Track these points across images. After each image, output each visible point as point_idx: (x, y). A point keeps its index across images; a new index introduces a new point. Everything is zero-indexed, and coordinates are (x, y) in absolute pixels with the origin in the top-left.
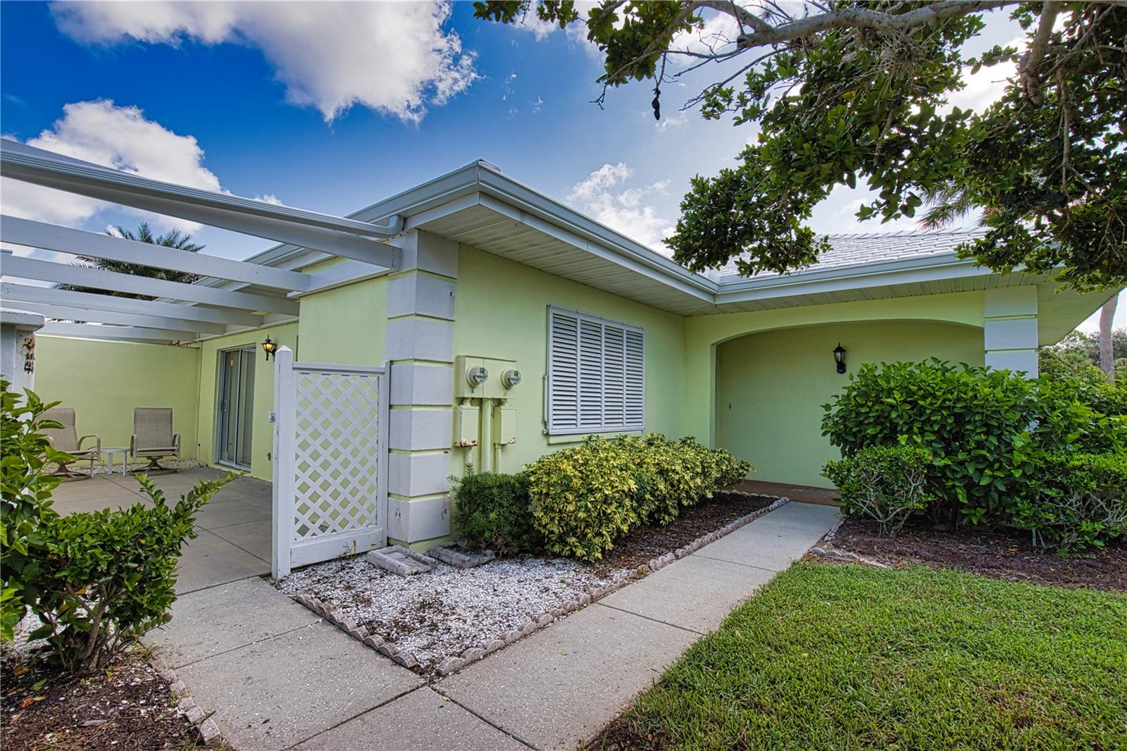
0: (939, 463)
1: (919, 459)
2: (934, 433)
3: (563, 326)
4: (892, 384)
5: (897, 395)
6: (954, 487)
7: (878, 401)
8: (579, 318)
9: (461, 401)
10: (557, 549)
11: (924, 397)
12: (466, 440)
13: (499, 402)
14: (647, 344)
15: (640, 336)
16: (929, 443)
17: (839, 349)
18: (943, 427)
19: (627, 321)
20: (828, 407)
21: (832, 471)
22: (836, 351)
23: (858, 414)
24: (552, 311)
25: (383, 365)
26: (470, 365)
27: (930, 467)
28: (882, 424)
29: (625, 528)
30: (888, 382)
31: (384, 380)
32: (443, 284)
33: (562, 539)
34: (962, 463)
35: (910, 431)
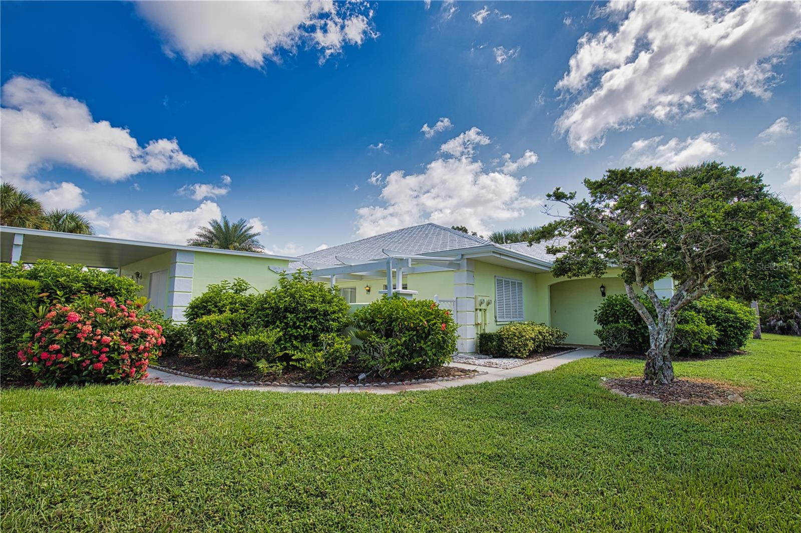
0: (633, 328)
1: (625, 327)
2: (631, 319)
3: (499, 282)
4: (618, 302)
5: (619, 306)
6: (638, 337)
7: (613, 308)
8: (503, 279)
9: (476, 310)
10: (511, 354)
11: (627, 307)
12: (479, 322)
13: (485, 310)
14: (523, 285)
15: (521, 283)
16: (629, 322)
17: (602, 287)
18: (634, 317)
19: (517, 278)
20: (596, 311)
21: (597, 332)
22: (601, 287)
23: (607, 313)
24: (496, 278)
25: (455, 299)
26: (480, 298)
27: (630, 330)
28: (615, 316)
29: (531, 349)
30: (616, 302)
31: (455, 303)
32: (472, 273)
33: (513, 352)
34: (640, 329)
35: (623, 319)
